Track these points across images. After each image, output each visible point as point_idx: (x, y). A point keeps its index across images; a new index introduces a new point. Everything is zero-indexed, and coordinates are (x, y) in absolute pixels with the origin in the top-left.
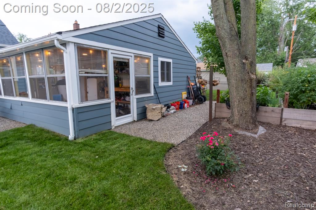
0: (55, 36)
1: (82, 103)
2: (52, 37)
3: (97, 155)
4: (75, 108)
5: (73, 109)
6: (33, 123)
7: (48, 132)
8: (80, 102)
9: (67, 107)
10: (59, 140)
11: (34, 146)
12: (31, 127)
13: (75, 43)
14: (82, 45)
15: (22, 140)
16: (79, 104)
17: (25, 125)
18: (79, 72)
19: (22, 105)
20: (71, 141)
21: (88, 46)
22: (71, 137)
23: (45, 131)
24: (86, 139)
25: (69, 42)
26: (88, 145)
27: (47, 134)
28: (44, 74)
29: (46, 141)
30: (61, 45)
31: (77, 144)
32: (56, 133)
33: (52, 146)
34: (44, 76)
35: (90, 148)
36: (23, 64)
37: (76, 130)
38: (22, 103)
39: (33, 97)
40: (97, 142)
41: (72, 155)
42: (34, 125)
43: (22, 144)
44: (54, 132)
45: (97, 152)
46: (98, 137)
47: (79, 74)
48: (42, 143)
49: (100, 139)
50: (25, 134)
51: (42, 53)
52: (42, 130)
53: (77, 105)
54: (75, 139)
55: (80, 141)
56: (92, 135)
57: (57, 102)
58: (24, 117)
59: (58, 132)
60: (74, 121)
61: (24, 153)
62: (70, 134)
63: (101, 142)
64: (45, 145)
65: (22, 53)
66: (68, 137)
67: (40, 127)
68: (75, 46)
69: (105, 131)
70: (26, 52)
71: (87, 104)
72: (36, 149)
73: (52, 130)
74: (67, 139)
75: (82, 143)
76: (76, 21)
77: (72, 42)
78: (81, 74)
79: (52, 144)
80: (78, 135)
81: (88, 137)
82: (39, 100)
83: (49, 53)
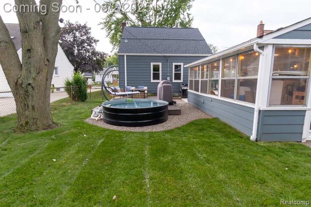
0: (256, 41)
1: (270, 106)
2: (252, 42)
3: (287, 167)
4: (262, 110)
5: (260, 111)
6: (218, 117)
7: (230, 127)
8: (268, 105)
9: (254, 108)
10: (241, 137)
11: (221, 137)
12: (216, 119)
13: (273, 44)
14: (281, 46)
15: (212, 128)
16: (267, 107)
17: (211, 118)
18: (273, 74)
19: (212, 101)
20: (252, 142)
21: (289, 46)
22: (253, 137)
23: (228, 126)
24: (269, 144)
25: (268, 44)
26: (273, 151)
27: (230, 129)
28: (235, 77)
29: (230, 135)
30: (259, 48)
31: (260, 146)
32: (237, 130)
33: (236, 141)
34: (235, 78)
35: (276, 156)
36: (219, 68)
37: (259, 132)
38: (212, 100)
39: (222, 95)
40: (283, 152)
41: (256, 156)
42: (219, 119)
43: (212, 132)
44: (236, 129)
45: (286, 163)
46: (284, 147)
47: (273, 76)
48: (227, 136)
49: (288, 150)
50: (213, 125)
51: (237, 58)
52: (225, 125)
53: (264, 107)
54: (256, 141)
55: (262, 145)
56: (275, 142)
57: (244, 102)
58: (211, 111)
59: (238, 130)
60: (258, 123)
61: (215, 140)
62: (252, 135)
63: (289, 154)
64: (230, 138)
65: (220, 60)
66: (250, 137)
67: (223, 121)
68: (273, 47)
69: (292, 142)
70: (222, 59)
71: (276, 108)
72: (223, 140)
73: (233, 127)
74: (248, 138)
75: (265, 147)
76: (261, 22)
77: (271, 44)
78: (274, 76)
79: (235, 139)
80: (260, 138)
81: (271, 142)
82: (226, 98)
83: (243, 58)
